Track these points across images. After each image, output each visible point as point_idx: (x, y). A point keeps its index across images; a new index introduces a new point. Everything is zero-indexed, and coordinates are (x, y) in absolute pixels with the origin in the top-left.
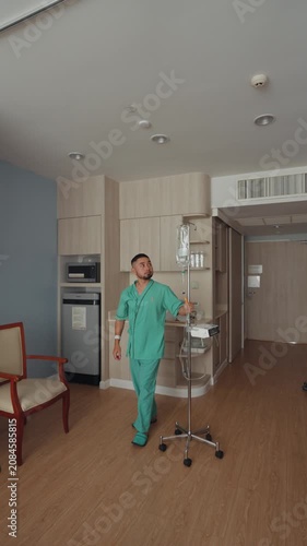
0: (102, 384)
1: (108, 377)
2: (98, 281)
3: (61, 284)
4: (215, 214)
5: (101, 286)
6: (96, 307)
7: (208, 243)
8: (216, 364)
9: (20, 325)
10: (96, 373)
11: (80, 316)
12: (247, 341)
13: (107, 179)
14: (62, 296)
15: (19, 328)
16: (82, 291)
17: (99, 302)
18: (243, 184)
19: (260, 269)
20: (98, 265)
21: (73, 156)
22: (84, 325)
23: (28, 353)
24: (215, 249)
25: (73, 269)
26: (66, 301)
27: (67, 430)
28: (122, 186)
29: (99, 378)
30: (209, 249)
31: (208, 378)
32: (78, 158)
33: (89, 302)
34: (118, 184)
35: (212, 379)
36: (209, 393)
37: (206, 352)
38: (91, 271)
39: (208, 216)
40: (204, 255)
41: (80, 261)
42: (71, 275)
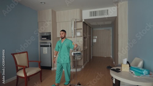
0: (52, 69)
1: (54, 67)
2: (50, 40)
3: (39, 41)
4: (83, 21)
5: (51, 41)
6: (50, 47)
7: (81, 29)
8: (84, 63)
9: (27, 52)
10: (50, 66)
11: (45, 50)
12: (93, 57)
13: (52, 11)
14: (40, 44)
15: (26, 53)
16: (46, 43)
17: (51, 46)
18: (91, 13)
19: (96, 37)
20: (50, 35)
21: (42, 3)
22: (47, 52)
23: (29, 60)
24: (84, 31)
25: (43, 37)
26: (41, 46)
27: (41, 82)
28: (57, 12)
29: (51, 67)
30: (82, 31)
31: (82, 66)
32: (43, 3)
33: (48, 46)
34: (56, 12)
35: (83, 67)
36: (82, 70)
37: (81, 59)
38: (48, 37)
39: (81, 21)
40: (81, 32)
41: (45, 34)
42: (43, 38)
